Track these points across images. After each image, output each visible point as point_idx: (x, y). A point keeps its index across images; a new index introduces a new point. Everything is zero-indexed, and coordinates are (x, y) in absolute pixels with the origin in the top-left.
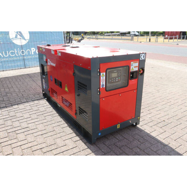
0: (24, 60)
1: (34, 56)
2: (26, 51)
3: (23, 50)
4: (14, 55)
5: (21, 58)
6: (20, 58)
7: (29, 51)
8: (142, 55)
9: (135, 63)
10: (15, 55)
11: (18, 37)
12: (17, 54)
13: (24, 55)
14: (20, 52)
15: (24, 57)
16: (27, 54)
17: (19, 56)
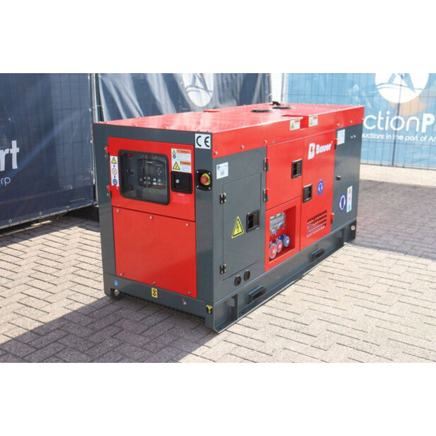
0: (395, 143)
1: (425, 138)
2: (406, 121)
3: (400, 117)
4: (374, 127)
5: (388, 137)
6: (385, 136)
7: (415, 121)
8: (200, 137)
9: (182, 152)
10: (377, 127)
11: (394, 82)
12: (381, 126)
13: (398, 129)
14: (390, 120)
15: (397, 136)
16: (407, 129)
17: (384, 132)
